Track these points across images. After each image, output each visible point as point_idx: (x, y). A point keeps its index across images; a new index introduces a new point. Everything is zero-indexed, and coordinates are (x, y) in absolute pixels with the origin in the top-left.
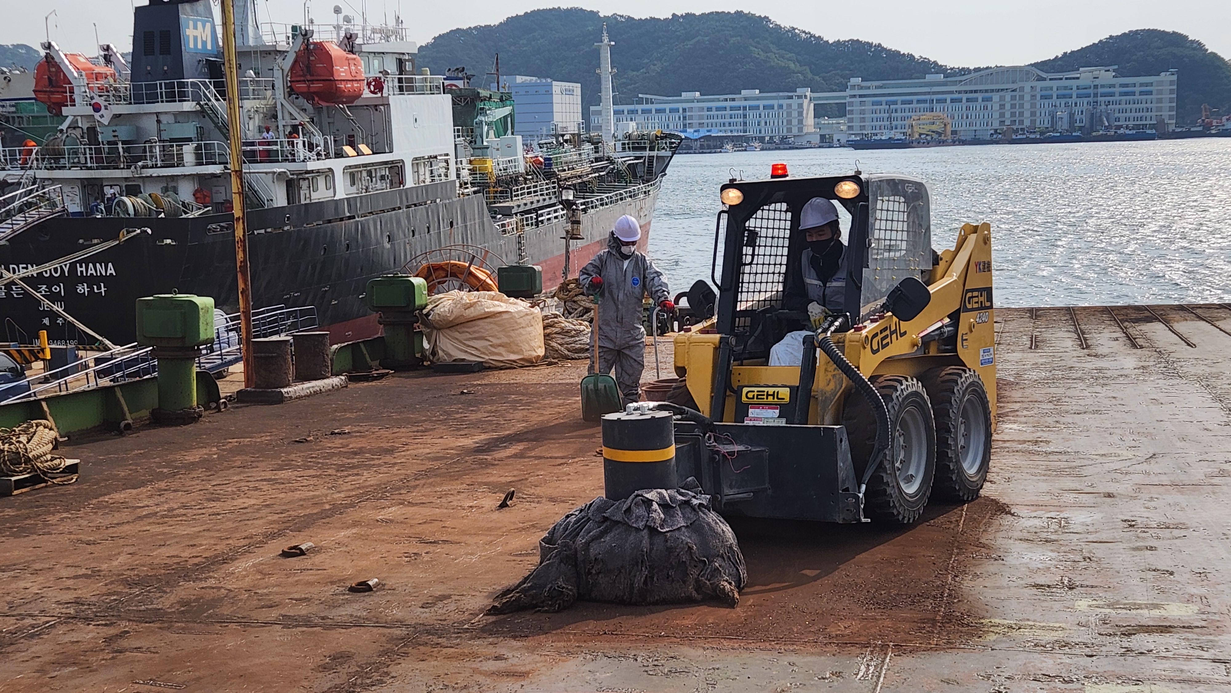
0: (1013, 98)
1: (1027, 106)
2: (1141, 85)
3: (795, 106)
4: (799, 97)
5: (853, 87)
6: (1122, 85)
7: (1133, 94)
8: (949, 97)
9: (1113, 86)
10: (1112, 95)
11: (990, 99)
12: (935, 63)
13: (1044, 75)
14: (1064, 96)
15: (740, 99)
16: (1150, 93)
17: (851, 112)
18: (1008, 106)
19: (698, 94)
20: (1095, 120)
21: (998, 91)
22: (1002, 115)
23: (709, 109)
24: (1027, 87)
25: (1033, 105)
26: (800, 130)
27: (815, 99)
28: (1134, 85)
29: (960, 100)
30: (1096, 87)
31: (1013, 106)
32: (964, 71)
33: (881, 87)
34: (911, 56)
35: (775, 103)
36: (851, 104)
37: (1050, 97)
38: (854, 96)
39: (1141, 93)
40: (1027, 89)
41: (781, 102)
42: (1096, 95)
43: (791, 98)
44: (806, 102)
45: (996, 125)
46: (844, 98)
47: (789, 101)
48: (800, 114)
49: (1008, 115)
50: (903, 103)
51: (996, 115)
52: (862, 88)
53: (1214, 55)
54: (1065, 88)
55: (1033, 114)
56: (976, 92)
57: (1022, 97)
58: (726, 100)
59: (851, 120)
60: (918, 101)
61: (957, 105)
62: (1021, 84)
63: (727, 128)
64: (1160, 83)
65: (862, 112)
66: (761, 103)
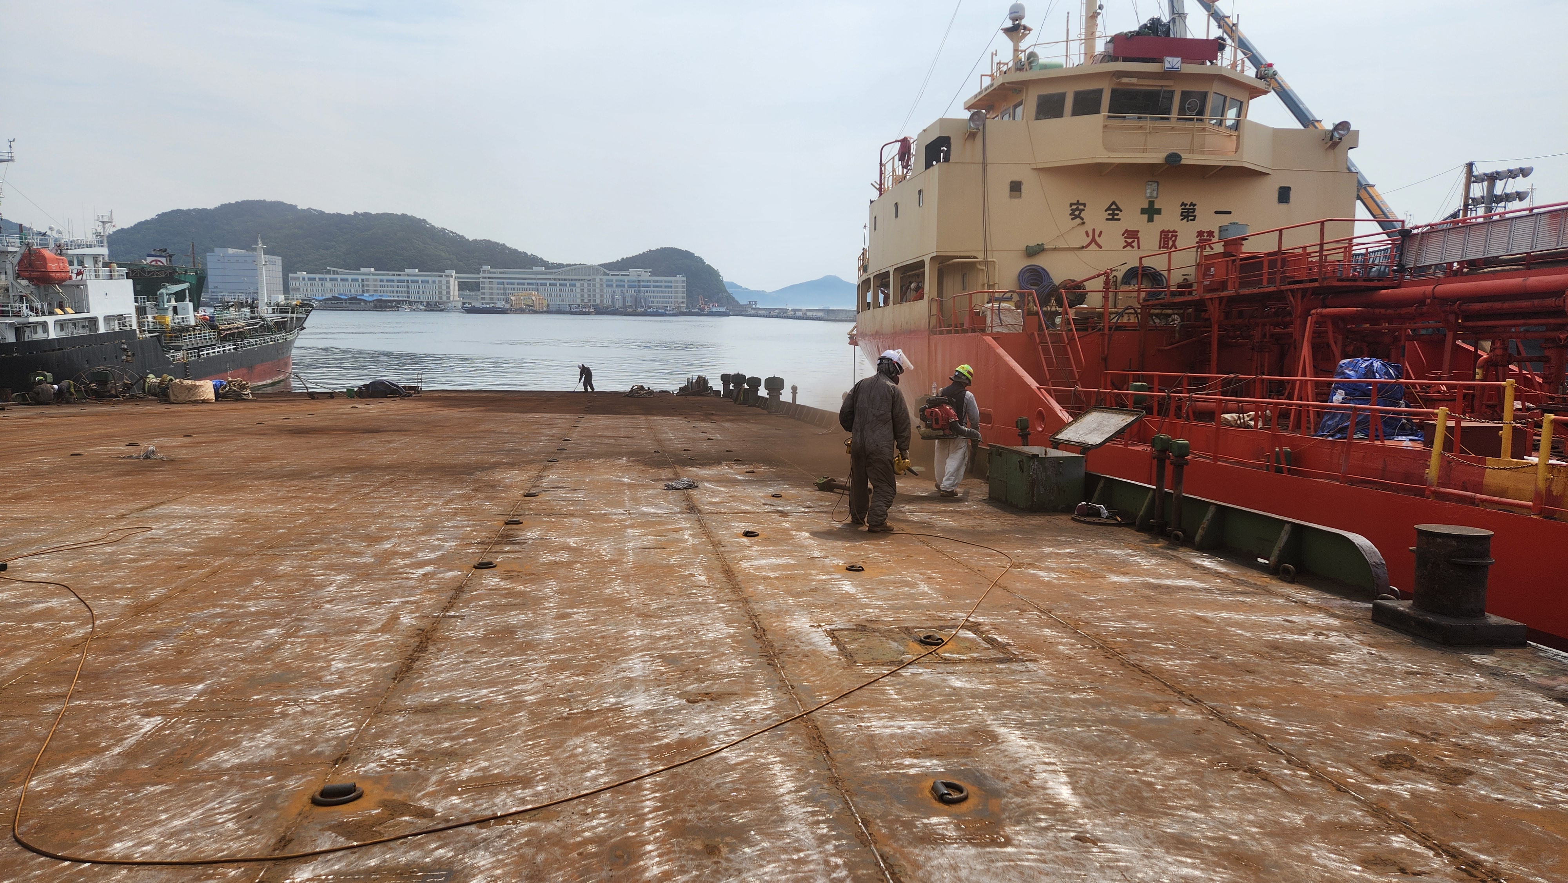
0: (589, 285)
1: (598, 291)
2: (666, 282)
3: (444, 282)
4: (447, 276)
5: (484, 272)
6: (654, 282)
7: (661, 287)
8: (548, 282)
9: (649, 281)
10: (649, 287)
11: (574, 285)
12: (541, 259)
13: (608, 272)
14: (620, 286)
15: (405, 275)
16: (671, 287)
17: (483, 288)
18: (586, 290)
19: (373, 270)
20: (637, 302)
21: (579, 280)
22: (582, 296)
23: (382, 281)
24: (598, 279)
25: (601, 291)
26: (448, 298)
27: (459, 278)
28: (661, 282)
29: (556, 285)
30: (639, 281)
31: (589, 290)
32: (560, 266)
33: (503, 273)
34: (525, 254)
35: (430, 279)
36: (484, 283)
37: (611, 286)
38: (485, 278)
39: (666, 287)
40: (598, 280)
41: (434, 278)
42: (639, 286)
43: (441, 276)
44: (452, 280)
45: (579, 301)
46: (479, 278)
47: (440, 279)
48: (448, 287)
49: (586, 296)
50: (518, 284)
51: (579, 295)
52: (490, 273)
53: (709, 266)
54: (621, 281)
55: (602, 296)
56: (565, 280)
57: (594, 285)
58: (394, 275)
59: (484, 294)
60: (528, 284)
61: (554, 287)
62: (593, 277)
63: (395, 294)
64: (676, 282)
65: (491, 289)
66: (420, 279)
